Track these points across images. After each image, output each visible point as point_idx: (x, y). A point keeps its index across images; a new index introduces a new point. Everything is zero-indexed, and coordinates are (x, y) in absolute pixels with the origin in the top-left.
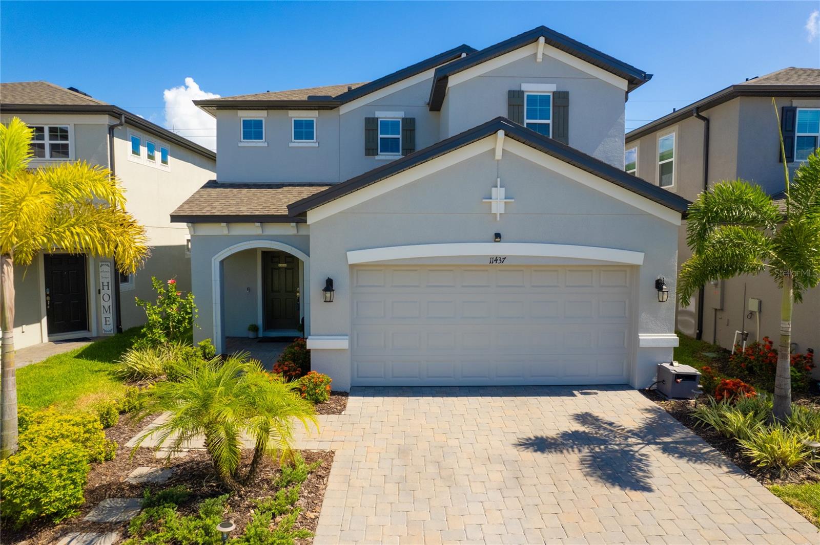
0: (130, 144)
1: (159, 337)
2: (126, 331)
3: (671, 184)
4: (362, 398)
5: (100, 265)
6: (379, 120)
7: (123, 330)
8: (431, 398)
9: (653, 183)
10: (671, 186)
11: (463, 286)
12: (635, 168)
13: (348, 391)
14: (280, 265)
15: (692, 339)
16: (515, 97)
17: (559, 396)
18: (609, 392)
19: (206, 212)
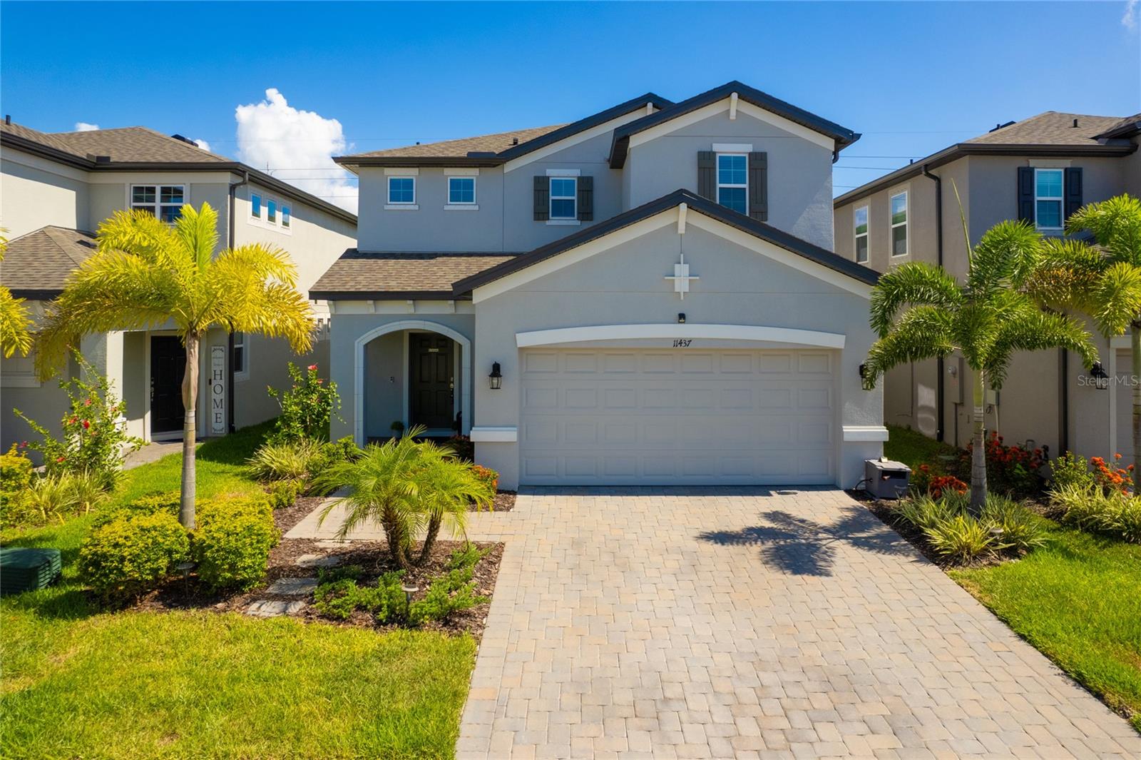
0: (250, 204)
1: (297, 431)
2: (238, 432)
3: (905, 253)
4: (532, 496)
5: (213, 349)
6: (551, 179)
7: (236, 429)
8: (610, 497)
9: (850, 260)
10: (904, 255)
11: (646, 373)
12: (866, 231)
13: (517, 490)
14: (431, 350)
15: (933, 441)
16: (706, 160)
17: (753, 495)
18: (810, 492)
19: (351, 287)
